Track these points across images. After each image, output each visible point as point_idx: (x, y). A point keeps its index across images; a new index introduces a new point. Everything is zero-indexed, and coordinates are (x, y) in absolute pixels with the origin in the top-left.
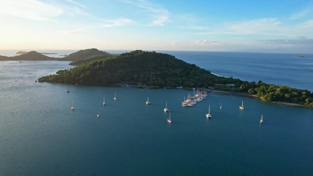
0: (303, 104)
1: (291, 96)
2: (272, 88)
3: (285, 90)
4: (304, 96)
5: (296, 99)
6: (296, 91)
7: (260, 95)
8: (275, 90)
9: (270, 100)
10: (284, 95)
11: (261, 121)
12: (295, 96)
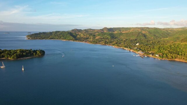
0: (33, 56)
1: (27, 53)
2: (14, 52)
3: (22, 51)
4: (32, 52)
5: (29, 54)
6: (27, 50)
7: (8, 57)
8: (17, 52)
9: (16, 59)
10: (23, 54)
11: (23, 69)
12: (28, 53)
